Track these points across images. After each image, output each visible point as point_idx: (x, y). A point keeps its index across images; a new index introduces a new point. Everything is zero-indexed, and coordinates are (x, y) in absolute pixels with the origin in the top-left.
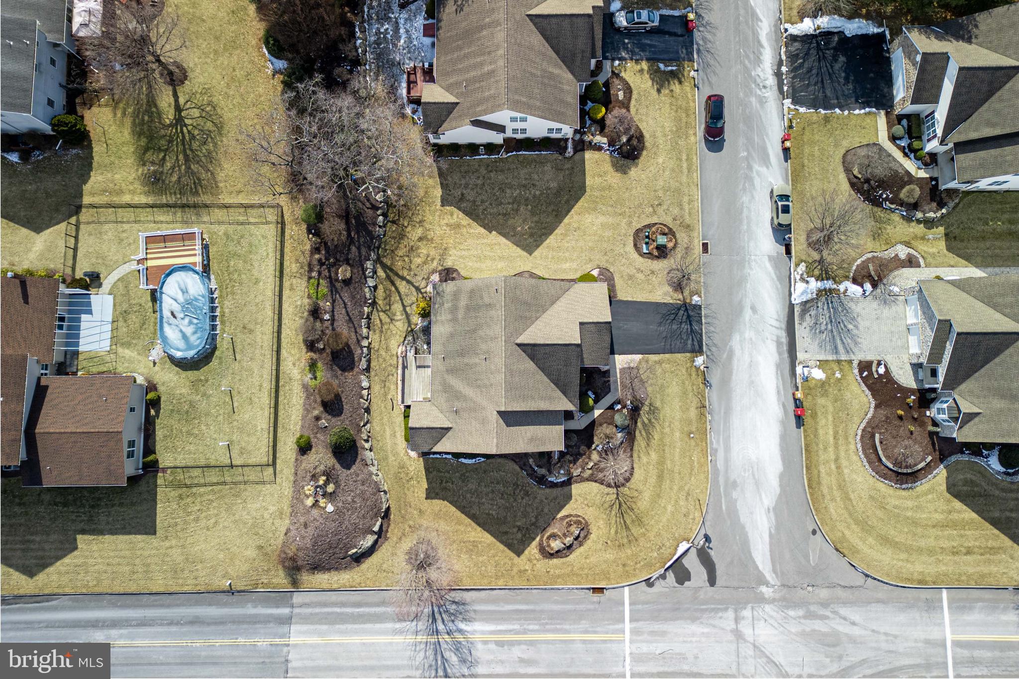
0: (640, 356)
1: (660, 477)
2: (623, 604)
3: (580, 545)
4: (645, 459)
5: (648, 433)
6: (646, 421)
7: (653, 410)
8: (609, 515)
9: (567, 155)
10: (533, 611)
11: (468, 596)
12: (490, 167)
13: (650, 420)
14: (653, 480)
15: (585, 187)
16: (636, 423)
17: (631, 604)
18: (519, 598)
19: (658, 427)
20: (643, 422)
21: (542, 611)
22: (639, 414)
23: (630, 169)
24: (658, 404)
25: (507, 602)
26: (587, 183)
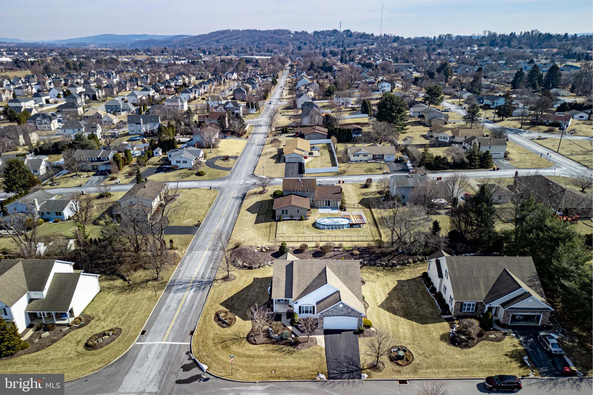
0: (324, 347)
1: (249, 356)
2: (182, 342)
3: (219, 325)
4: (261, 349)
5: (276, 350)
6: (284, 349)
7: (290, 353)
8: (232, 335)
9: (442, 316)
10: (191, 310)
11: (206, 292)
12: (424, 292)
13: (284, 351)
14: (248, 353)
15: (425, 324)
16: (283, 344)
17: (180, 345)
18: (199, 306)
19: (280, 355)
20: (283, 348)
21: (189, 313)
22: (288, 346)
23: (445, 342)
24: (294, 355)
25: (199, 303)
26: (428, 325)
